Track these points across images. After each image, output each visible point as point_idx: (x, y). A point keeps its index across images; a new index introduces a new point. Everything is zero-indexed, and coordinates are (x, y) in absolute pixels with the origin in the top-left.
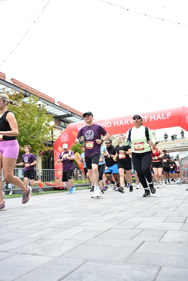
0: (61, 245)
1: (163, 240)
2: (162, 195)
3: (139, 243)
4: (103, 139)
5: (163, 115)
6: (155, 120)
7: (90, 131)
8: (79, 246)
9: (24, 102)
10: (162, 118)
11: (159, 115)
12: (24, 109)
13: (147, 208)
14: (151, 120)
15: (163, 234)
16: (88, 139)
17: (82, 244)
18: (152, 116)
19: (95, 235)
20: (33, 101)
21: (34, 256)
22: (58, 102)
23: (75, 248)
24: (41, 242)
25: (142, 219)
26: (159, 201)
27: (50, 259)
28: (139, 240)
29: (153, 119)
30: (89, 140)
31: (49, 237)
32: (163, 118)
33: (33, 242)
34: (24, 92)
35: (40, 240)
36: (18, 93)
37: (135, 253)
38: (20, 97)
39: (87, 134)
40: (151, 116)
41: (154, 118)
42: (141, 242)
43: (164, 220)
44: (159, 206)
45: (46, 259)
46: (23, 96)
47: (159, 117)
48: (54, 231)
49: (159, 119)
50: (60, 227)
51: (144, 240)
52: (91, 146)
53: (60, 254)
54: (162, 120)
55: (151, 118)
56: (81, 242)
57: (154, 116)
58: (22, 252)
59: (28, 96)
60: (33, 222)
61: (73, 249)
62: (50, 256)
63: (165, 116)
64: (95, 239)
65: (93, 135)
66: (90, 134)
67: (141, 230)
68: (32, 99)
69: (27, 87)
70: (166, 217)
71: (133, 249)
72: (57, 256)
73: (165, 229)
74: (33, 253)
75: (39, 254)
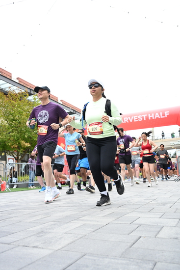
0: (60, 238)
1: (159, 236)
2: (159, 191)
3: (135, 239)
4: (62, 123)
5: (161, 114)
6: (153, 118)
7: (44, 112)
8: (78, 239)
9: (29, 100)
10: (160, 116)
11: (157, 114)
12: (28, 107)
13: (144, 204)
14: (150, 119)
15: (159, 229)
16: (41, 122)
17: (81, 238)
18: (151, 115)
19: (93, 230)
20: (37, 100)
21: (35, 249)
22: (61, 101)
23: (74, 241)
24: (42, 235)
25: (139, 215)
26: (156, 197)
27: (50, 252)
28: (135, 235)
29: (151, 118)
30: (42, 124)
31: (49, 231)
32: (162, 117)
33: (34, 235)
34: (29, 91)
35: (41, 233)
36: (23, 91)
37: (131, 248)
38: (25, 96)
39: (41, 116)
40: (149, 115)
41: (153, 116)
42: (138, 238)
43: (160, 216)
44: (156, 202)
45: (45, 252)
46: (28, 95)
47: (157, 116)
48: (55, 225)
49: (157, 118)
50: (60, 221)
51: (140, 235)
52: (44, 132)
53: (60, 247)
54: (161, 118)
55: (150, 117)
56: (80, 236)
57: (153, 114)
58: (23, 244)
59: (32, 95)
60: (35, 216)
61: (72, 242)
62: (50, 249)
63: (164, 115)
64: (93, 233)
65: (47, 117)
66: (44, 116)
67: (138, 226)
68: (36, 97)
69: (31, 86)
70: (162, 214)
71: (129, 244)
72: (56, 249)
73: (162, 225)
74: (34, 246)
75: (40, 246)
